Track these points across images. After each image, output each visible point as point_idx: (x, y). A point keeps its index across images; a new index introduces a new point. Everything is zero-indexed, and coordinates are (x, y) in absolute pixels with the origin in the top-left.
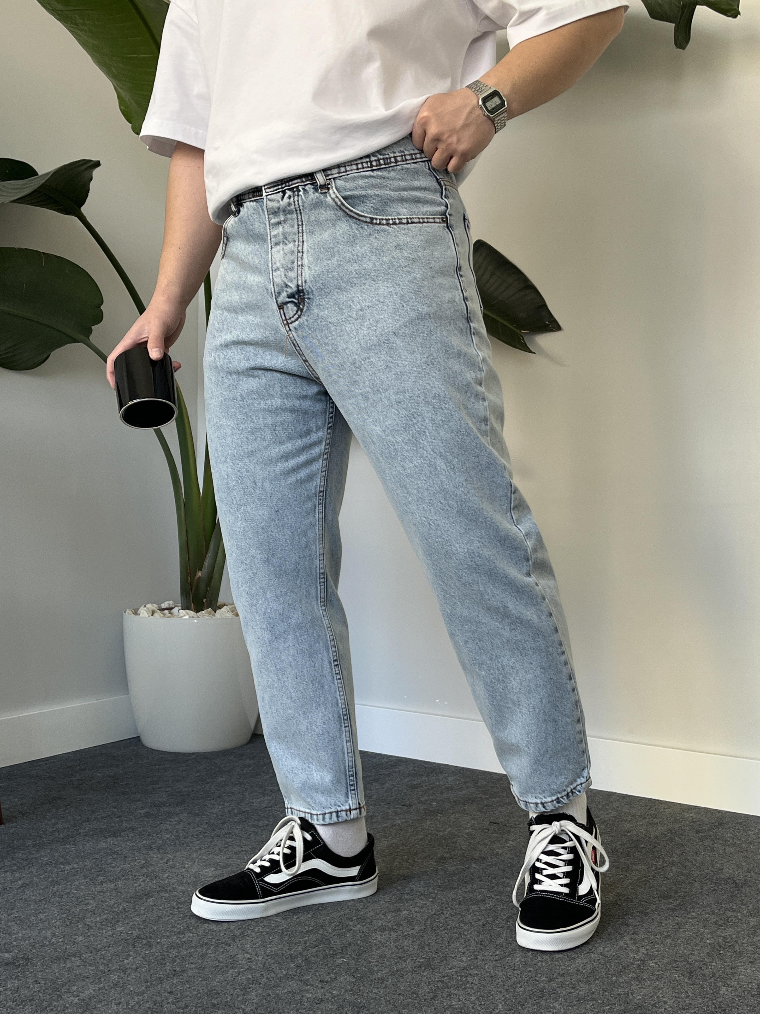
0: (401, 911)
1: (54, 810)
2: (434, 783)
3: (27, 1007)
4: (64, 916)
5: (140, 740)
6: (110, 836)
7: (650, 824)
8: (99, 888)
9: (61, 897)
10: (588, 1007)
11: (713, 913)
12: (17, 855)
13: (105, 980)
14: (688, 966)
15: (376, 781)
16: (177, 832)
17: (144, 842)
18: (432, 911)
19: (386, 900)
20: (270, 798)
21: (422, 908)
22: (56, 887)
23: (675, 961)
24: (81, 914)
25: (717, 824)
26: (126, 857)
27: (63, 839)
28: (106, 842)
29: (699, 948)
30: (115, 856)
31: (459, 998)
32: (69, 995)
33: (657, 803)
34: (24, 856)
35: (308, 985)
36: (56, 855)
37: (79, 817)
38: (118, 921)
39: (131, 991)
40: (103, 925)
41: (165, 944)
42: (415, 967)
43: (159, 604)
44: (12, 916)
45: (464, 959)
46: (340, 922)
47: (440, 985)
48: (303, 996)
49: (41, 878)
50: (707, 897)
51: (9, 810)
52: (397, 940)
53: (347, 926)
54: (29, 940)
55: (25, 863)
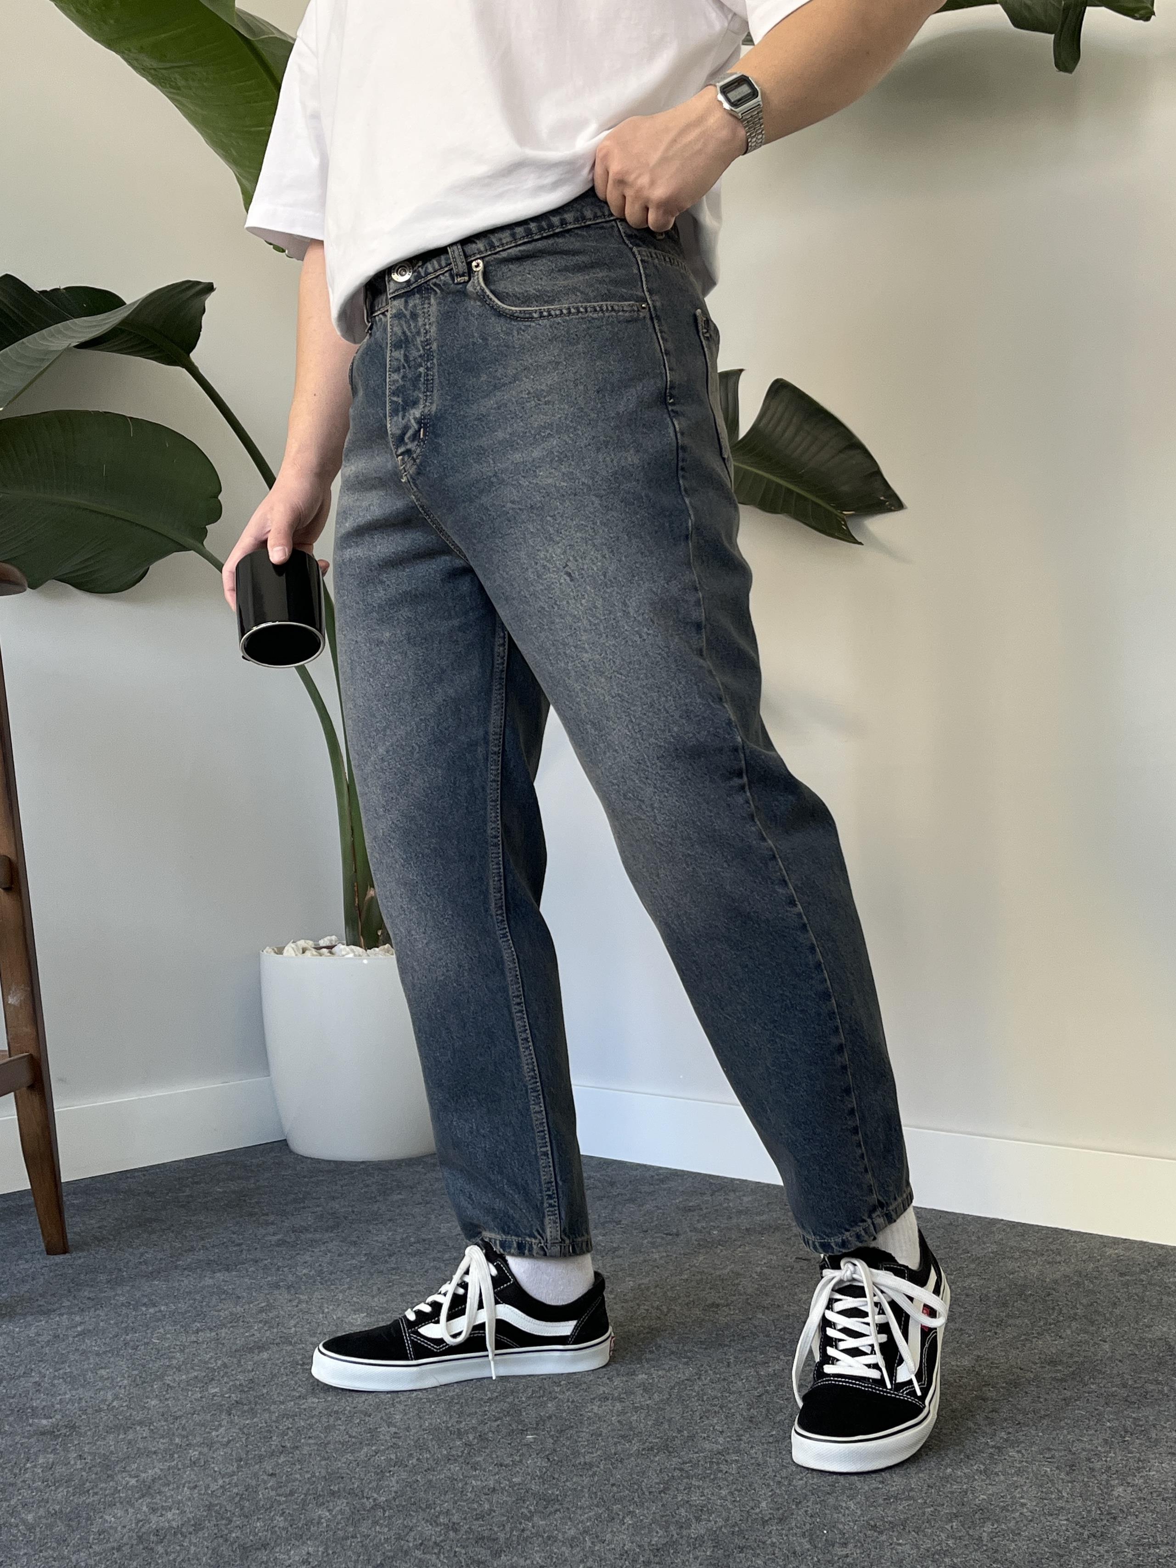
0: (637, 1375)
1: (145, 1236)
2: (721, 1205)
3: (60, 1489)
4: (136, 1372)
5: (287, 1145)
6: (220, 1271)
7: (1049, 1263)
8: (193, 1338)
10: (901, 1508)
11: (1124, 1386)
12: (81, 1293)
13: (179, 1457)
14: (1070, 1457)
15: (632, 1200)
16: (320, 1266)
17: (269, 1279)
21: (669, 1370)
22: (130, 1335)
23: (1049, 1449)
24: (161, 1370)
25: (1156, 1264)
26: (239, 1298)
27: (152, 1273)
28: (213, 1278)
29: (1092, 1432)
30: (223, 1296)
31: (702, 1492)
32: (124, 1474)
33: (1065, 1234)
34: (92, 1295)
35: (476, 1470)
36: (138, 1294)
37: (180, 1245)
38: (213, 1379)
39: (215, 1472)
40: (189, 1385)
41: (274, 1412)
42: (643, 1449)
43: (316, 940)
44: (61, 1372)
45: (721, 1440)
46: (540, 1388)
47: (677, 1473)
48: (466, 1484)
49: (110, 1324)
50: (1120, 1364)
51: (79, 1234)
52: (623, 1412)
53: (550, 1393)
54: (79, 1403)
55: (91, 1304)
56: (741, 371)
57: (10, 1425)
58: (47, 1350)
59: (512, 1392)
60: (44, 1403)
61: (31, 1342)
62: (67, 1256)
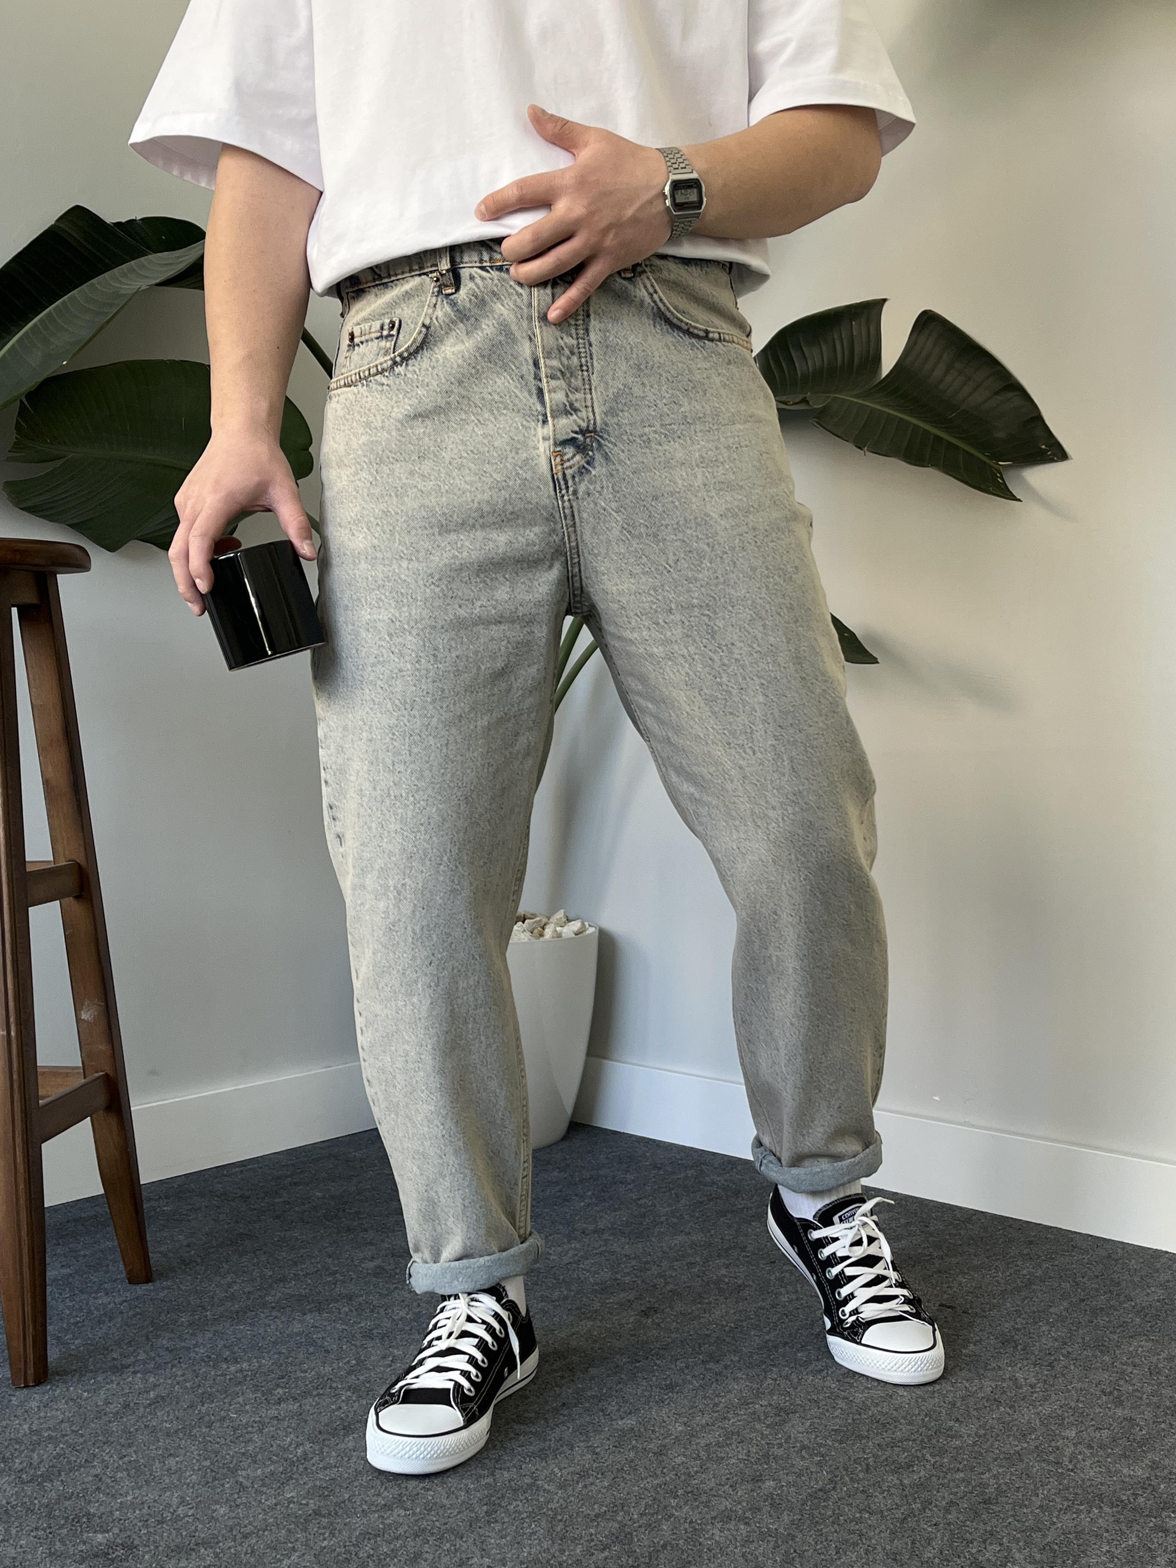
1: (235, 1258)
4: (207, 1463)
6: (311, 1311)
8: (273, 1412)
9: (210, 1426)
12: (160, 1341)
16: (419, 1305)
17: (363, 1324)
18: (817, 1483)
19: (740, 1457)
20: (578, 1246)
21: (799, 1476)
22: (206, 1406)
24: (235, 1461)
26: (327, 1351)
27: (237, 1313)
28: (301, 1322)
30: (311, 1350)
34: (170, 1344)
36: (220, 1344)
37: (271, 1273)
38: (291, 1478)
40: (264, 1485)
44: (126, 1459)
49: (186, 1388)
51: (165, 1255)
52: (747, 1541)
53: (665, 1507)
54: (140, 1510)
55: (168, 1357)
56: (885, 300)
57: (62, 1541)
58: (114, 1426)
59: (623, 1505)
60: (102, 1509)
61: (100, 1414)
62: (150, 1286)
